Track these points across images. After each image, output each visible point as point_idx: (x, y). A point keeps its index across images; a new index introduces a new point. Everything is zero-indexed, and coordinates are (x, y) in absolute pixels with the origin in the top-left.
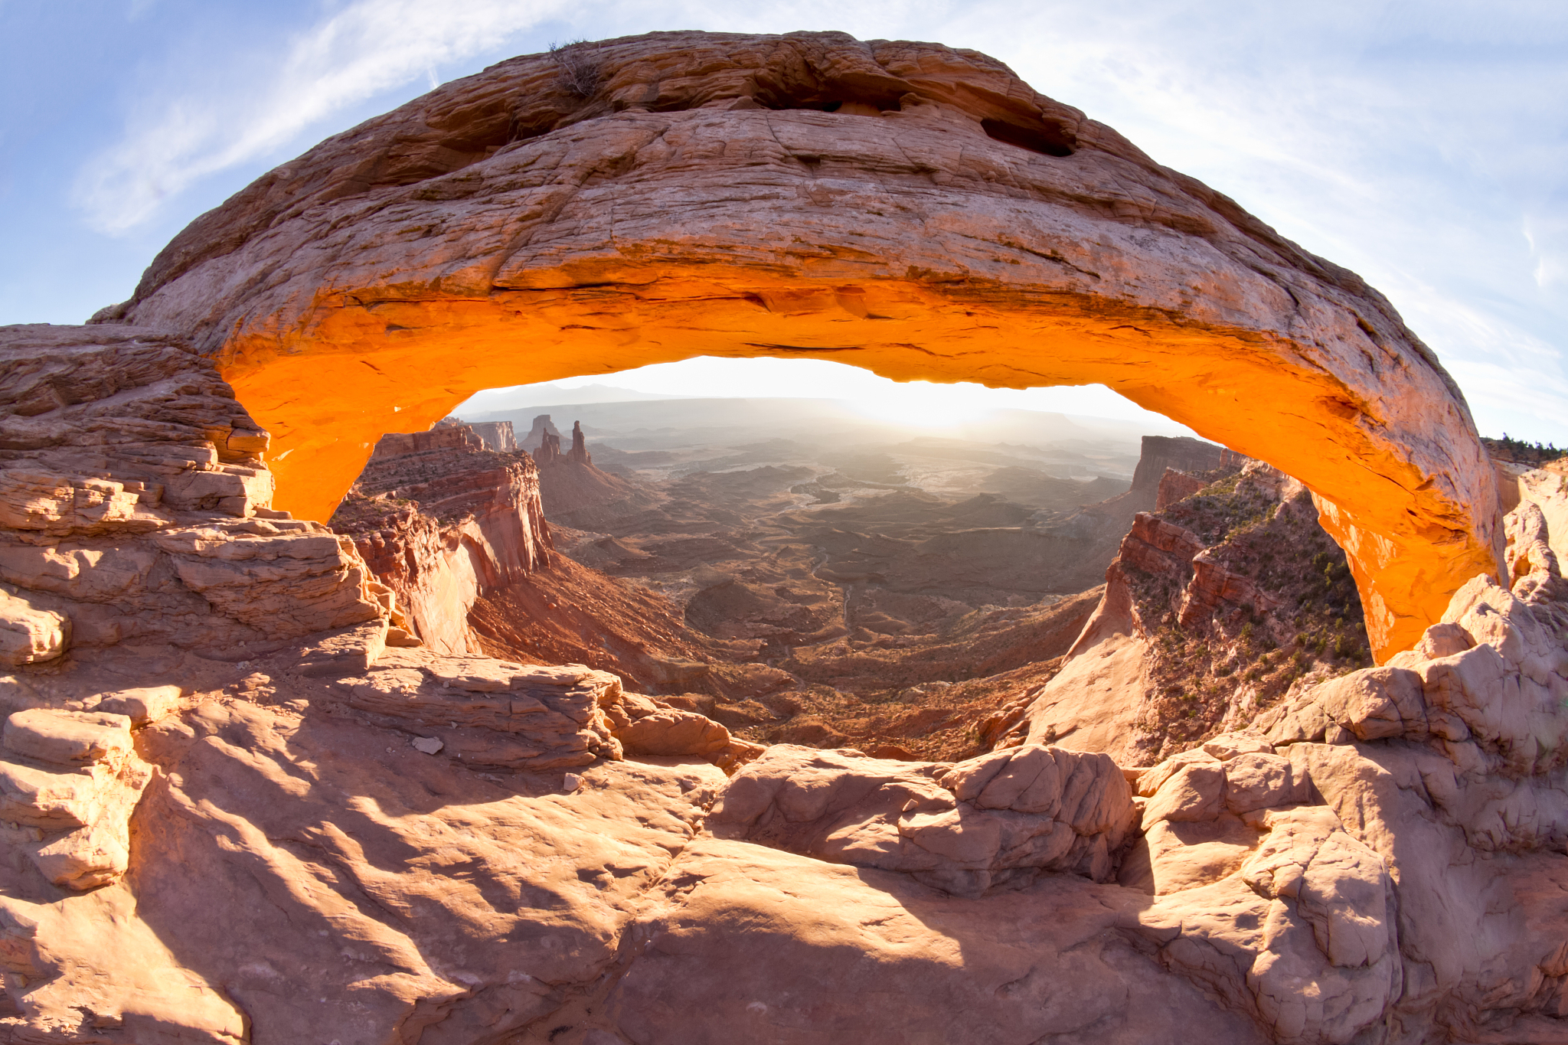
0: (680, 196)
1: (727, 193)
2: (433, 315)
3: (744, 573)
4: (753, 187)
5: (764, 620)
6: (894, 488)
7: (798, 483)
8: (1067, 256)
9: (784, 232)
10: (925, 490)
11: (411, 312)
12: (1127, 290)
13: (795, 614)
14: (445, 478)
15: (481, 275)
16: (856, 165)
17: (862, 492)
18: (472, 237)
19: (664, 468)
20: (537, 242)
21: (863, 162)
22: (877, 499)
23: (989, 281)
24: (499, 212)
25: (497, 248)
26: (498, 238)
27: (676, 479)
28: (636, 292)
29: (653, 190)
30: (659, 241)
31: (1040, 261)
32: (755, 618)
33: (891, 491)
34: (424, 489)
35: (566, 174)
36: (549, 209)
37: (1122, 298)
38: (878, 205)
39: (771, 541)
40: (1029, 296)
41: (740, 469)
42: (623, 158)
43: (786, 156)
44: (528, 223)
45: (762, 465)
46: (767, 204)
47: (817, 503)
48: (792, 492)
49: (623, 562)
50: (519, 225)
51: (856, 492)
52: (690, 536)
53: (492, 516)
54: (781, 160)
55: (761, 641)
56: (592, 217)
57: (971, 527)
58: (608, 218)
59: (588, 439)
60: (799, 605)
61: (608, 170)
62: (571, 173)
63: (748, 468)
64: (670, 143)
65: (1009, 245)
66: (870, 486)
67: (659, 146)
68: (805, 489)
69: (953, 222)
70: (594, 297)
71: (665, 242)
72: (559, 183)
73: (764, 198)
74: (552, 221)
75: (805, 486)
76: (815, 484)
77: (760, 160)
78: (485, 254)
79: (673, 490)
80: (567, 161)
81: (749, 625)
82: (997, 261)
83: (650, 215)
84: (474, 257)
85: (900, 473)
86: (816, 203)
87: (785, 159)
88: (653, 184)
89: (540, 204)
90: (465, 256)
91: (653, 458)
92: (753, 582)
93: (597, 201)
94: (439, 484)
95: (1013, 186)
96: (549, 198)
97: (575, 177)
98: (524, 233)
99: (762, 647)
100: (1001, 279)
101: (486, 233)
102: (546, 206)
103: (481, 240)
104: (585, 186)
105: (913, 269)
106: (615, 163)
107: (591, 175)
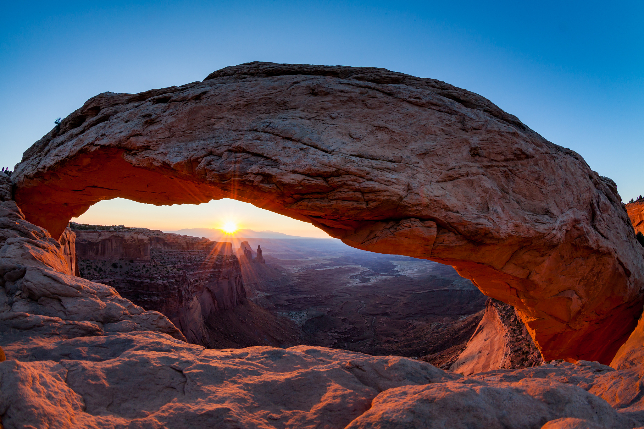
3: (328, 312)
5: (336, 332)
6: (393, 275)
7: (353, 274)
10: (407, 275)
13: (350, 329)
14: (200, 263)
17: (380, 277)
19: (296, 267)
22: (386, 280)
27: (302, 272)
32: (332, 331)
33: (392, 277)
34: (190, 266)
39: (341, 299)
41: (328, 268)
45: (338, 267)
47: (361, 283)
48: (350, 278)
49: (277, 305)
51: (377, 278)
52: (306, 296)
53: (219, 281)
55: (335, 340)
57: (427, 289)
59: (264, 253)
60: (352, 326)
63: (331, 268)
66: (383, 275)
68: (356, 276)
75: (355, 276)
76: (360, 275)
79: (300, 277)
81: (330, 334)
85: (396, 269)
91: (291, 263)
92: (332, 315)
94: (196, 264)
99: (335, 343)
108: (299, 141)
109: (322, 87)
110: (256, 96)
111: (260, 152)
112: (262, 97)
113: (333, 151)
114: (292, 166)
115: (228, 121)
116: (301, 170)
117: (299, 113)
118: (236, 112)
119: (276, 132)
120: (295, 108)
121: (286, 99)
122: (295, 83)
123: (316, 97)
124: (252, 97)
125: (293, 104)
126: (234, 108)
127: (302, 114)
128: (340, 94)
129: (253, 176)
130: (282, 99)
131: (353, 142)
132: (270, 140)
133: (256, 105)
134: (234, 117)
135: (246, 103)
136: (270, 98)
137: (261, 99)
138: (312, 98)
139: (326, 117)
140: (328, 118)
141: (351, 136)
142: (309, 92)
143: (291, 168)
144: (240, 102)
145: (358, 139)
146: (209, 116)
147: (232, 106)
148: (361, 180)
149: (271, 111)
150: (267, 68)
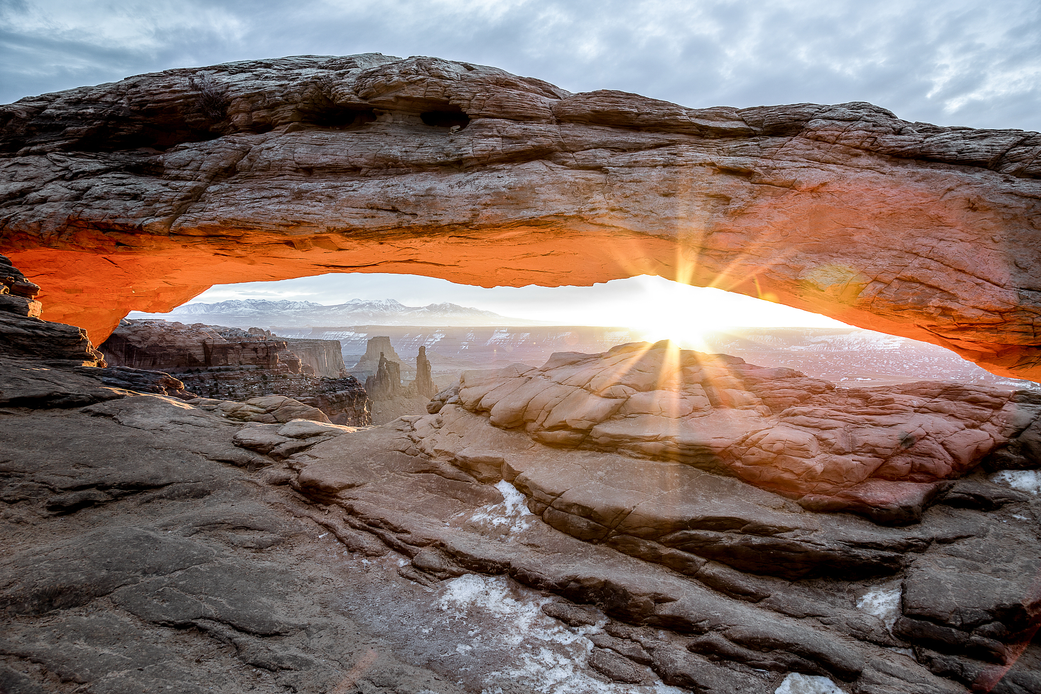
0: (248, 195)
1: (264, 194)
2: (143, 241)
4: (275, 190)
8: (399, 208)
9: (278, 215)
11: (131, 238)
12: (435, 218)
15: (163, 226)
16: (327, 171)
18: (158, 205)
20: (189, 213)
21: (329, 169)
23: (361, 229)
24: (170, 194)
25: (170, 213)
26: (170, 208)
28: (237, 240)
29: (239, 189)
30: (233, 219)
31: (385, 213)
35: (202, 176)
36: (195, 195)
37: (429, 223)
38: (320, 197)
40: (382, 233)
42: (230, 167)
43: (297, 168)
44: (185, 202)
46: (277, 200)
50: (180, 202)
54: (294, 171)
56: (212, 203)
58: (217, 204)
59: (436, 369)
61: (223, 173)
62: (204, 175)
64: (250, 160)
65: (372, 208)
67: (245, 161)
69: (348, 201)
70: (217, 241)
71: (235, 220)
72: (199, 181)
73: (277, 197)
74: (197, 201)
77: (283, 172)
78: (165, 216)
80: (203, 167)
82: (366, 218)
83: (233, 205)
84: (159, 216)
86: (297, 198)
87: (297, 171)
88: (239, 186)
89: (189, 192)
90: (153, 215)
93: (216, 193)
95: (403, 167)
96: (194, 189)
97: (206, 178)
98: (183, 207)
100: (366, 227)
101: (164, 205)
102: (193, 193)
103: (162, 207)
104: (213, 182)
105: (328, 228)
106: (226, 170)
107: (216, 176)
108: (973, 274)
109: (984, 201)
110: (903, 205)
111: (936, 285)
112: (911, 207)
113: (1005, 285)
114: (972, 302)
115: (870, 233)
116: (981, 306)
117: (958, 233)
118: (877, 222)
119: (947, 262)
120: (951, 226)
121: (941, 213)
122: (950, 190)
123: (975, 214)
124: (898, 205)
125: (949, 221)
126: (875, 217)
127: (962, 235)
128: (1003, 210)
129: (934, 309)
130: (936, 212)
131: (1019, 272)
132: (940, 270)
133: (902, 216)
134: (877, 229)
135: (890, 212)
136: (921, 210)
137: (910, 209)
138: (971, 214)
139: (987, 240)
140: (990, 242)
141: (1017, 265)
142: (967, 206)
143: (971, 303)
144: (883, 210)
145: (1025, 269)
146: (844, 223)
147: (873, 214)
148: (1035, 316)
149: (922, 226)
150: (894, 147)
